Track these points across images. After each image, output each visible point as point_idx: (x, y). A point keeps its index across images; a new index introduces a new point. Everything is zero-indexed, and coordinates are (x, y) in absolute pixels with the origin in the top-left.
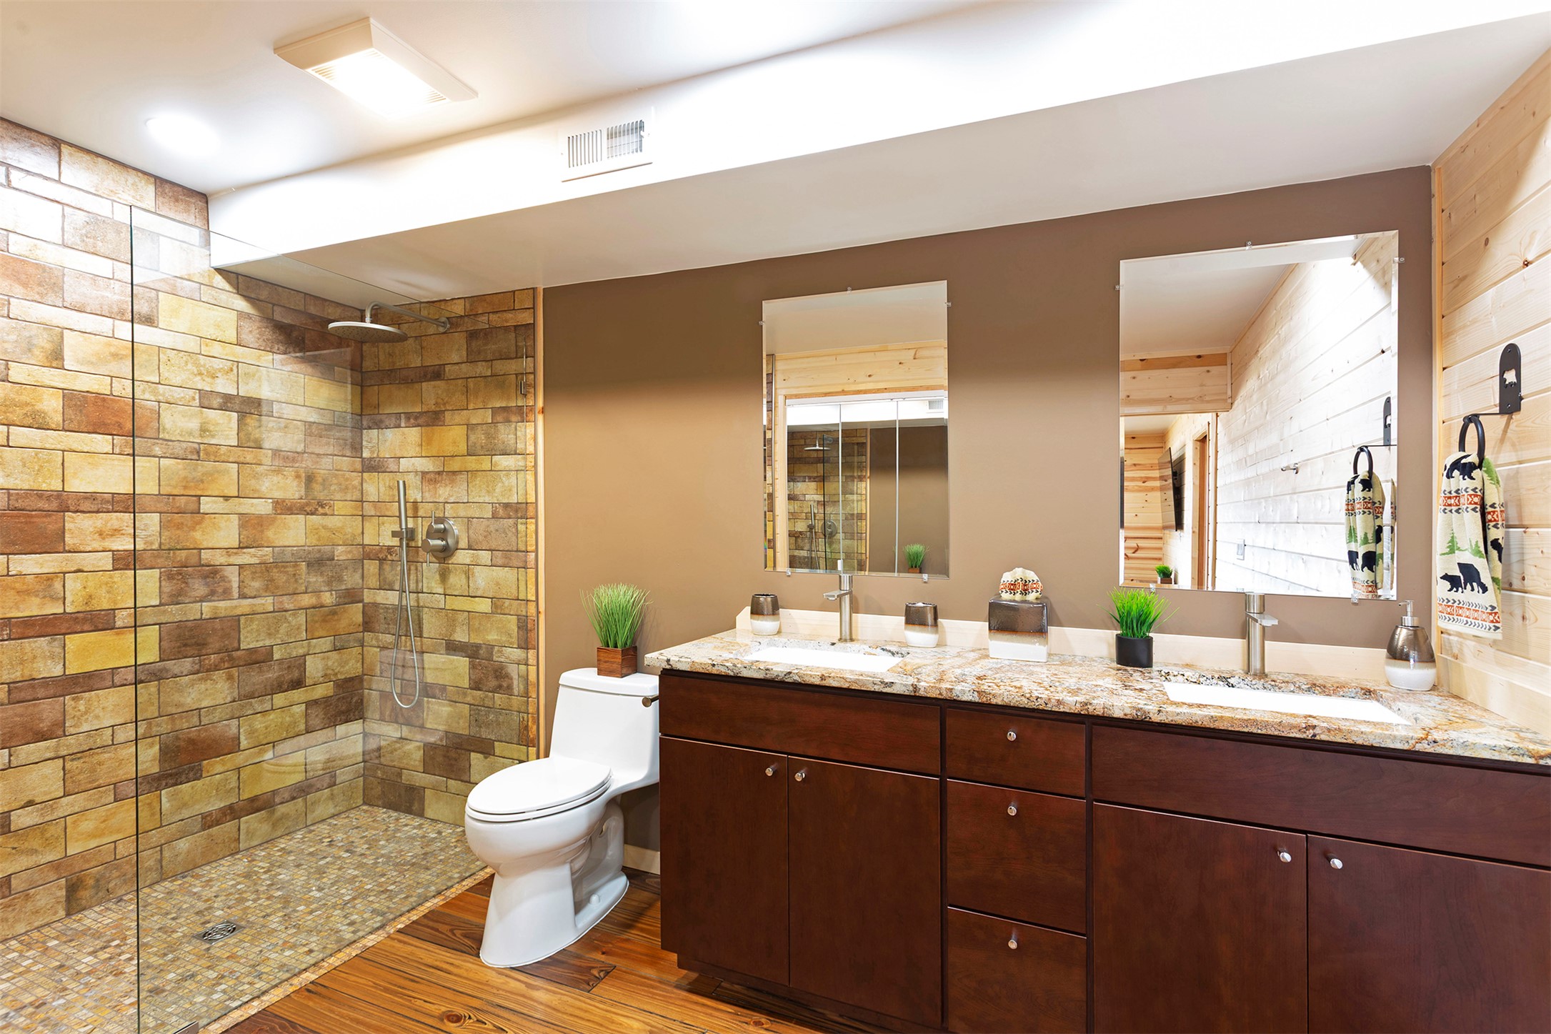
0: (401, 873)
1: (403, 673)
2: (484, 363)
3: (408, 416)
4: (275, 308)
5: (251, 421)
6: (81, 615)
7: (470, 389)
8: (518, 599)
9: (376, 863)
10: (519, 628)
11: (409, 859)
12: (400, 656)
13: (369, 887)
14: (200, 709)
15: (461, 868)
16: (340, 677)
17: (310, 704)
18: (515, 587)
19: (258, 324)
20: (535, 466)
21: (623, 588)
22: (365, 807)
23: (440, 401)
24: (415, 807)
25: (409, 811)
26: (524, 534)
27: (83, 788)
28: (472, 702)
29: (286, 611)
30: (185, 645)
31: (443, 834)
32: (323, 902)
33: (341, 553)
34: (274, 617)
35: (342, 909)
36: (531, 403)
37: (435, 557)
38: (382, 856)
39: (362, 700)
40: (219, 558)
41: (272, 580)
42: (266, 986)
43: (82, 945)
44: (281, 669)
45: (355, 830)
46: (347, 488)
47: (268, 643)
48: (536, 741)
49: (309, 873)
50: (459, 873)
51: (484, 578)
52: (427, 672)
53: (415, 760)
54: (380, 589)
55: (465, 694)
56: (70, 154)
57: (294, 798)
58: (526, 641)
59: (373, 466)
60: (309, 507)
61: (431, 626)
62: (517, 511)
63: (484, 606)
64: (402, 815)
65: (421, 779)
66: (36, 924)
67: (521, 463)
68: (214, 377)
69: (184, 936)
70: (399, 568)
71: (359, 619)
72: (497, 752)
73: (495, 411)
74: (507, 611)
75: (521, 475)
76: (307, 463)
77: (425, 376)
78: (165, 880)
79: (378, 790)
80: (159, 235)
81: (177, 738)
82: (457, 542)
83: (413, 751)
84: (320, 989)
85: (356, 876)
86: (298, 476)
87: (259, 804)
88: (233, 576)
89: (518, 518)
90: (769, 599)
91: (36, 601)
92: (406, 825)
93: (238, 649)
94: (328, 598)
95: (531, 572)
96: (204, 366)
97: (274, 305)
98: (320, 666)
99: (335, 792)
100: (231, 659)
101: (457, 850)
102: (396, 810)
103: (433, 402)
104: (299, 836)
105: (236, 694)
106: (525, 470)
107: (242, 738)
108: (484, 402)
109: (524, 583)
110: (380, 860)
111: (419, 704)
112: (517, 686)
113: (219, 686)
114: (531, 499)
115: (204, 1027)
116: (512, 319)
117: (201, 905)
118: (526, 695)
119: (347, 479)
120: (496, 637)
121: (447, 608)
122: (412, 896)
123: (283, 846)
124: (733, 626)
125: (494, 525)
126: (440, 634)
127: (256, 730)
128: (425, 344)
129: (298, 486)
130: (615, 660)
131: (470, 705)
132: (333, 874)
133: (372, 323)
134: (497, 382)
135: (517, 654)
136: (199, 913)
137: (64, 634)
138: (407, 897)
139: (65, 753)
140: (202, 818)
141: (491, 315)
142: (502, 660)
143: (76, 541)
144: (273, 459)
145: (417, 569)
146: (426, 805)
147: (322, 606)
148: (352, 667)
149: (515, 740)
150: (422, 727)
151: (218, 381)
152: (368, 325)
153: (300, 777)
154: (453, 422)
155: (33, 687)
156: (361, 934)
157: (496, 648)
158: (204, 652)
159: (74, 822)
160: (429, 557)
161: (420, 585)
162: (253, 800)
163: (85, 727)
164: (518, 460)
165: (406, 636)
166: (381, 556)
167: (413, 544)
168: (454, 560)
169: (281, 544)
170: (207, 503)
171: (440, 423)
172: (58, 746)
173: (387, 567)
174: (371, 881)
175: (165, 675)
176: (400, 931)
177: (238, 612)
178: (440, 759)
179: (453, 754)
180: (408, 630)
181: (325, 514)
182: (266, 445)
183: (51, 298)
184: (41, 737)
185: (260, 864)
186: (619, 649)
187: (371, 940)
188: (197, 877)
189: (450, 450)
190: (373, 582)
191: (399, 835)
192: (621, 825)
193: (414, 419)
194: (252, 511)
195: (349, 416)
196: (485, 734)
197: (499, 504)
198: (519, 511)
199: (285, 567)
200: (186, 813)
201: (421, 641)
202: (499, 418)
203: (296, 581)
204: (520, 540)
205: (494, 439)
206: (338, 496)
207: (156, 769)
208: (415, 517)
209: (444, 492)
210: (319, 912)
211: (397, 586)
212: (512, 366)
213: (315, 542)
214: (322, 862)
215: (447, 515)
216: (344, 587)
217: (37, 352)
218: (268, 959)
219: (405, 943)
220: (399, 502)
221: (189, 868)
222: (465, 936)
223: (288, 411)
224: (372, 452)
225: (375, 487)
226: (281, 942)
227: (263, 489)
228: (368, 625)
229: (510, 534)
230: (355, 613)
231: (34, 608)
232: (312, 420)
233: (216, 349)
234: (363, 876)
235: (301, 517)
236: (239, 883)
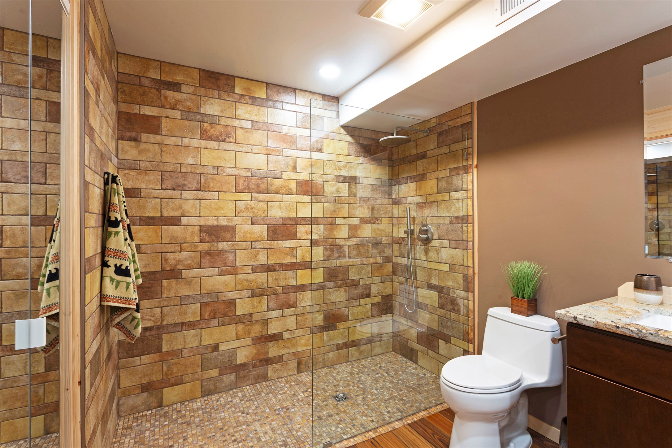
0: (409, 391)
1: (409, 296)
2: (445, 147)
3: (411, 177)
4: (361, 138)
5: (353, 186)
6: (301, 263)
7: (438, 161)
8: (463, 266)
9: (398, 383)
10: (463, 280)
11: (412, 385)
12: (407, 288)
13: (395, 395)
14: (336, 302)
15: (436, 398)
16: (384, 294)
17: (373, 305)
18: (461, 259)
19: (355, 146)
20: (473, 196)
21: (527, 264)
22: (393, 353)
23: (425, 169)
24: (414, 358)
25: (411, 359)
26: (466, 232)
27: (301, 327)
28: (440, 314)
29: (364, 265)
30: (331, 276)
31: (427, 376)
32: (377, 396)
33: (384, 240)
34: (360, 267)
35: (385, 403)
36: (470, 163)
37: (423, 243)
38: (401, 380)
39: (392, 305)
40: (342, 242)
41: (360, 252)
42: (356, 433)
43: (300, 387)
44: (363, 289)
45: (389, 363)
46: (386, 212)
47: (358, 277)
48: (473, 341)
49: (372, 380)
50: (434, 400)
51: (445, 254)
52: (419, 297)
53: (414, 337)
54: (399, 257)
55: (436, 310)
56: (299, 93)
57: (367, 344)
58: (468, 287)
59: (396, 202)
60: (373, 221)
61: (421, 275)
62: (462, 220)
63: (446, 268)
64: (408, 361)
65: (416, 346)
66: (289, 374)
67: (465, 195)
68: (340, 169)
69: (330, 395)
70: (407, 248)
71: (391, 269)
72: (452, 342)
73: (451, 170)
74: (457, 271)
75: (465, 201)
76: (372, 202)
77: (418, 158)
78: (325, 367)
79: (398, 347)
80: (324, 117)
81: (329, 313)
82: (433, 236)
83: (414, 333)
84: (376, 443)
85: (390, 387)
86: (368, 208)
87: (354, 344)
88: (346, 249)
89: (463, 224)
90: (653, 279)
91: (289, 257)
92: (410, 366)
93: (348, 279)
94: (379, 260)
95: (470, 252)
96: (337, 165)
97: (360, 137)
98: (376, 289)
99: (382, 344)
100: (346, 283)
101: (433, 387)
102: (406, 357)
103: (422, 169)
104: (369, 360)
105: (347, 298)
106: (467, 198)
107: (350, 316)
108: (446, 166)
109: (466, 257)
110: (400, 382)
111: (416, 311)
112: (463, 310)
113: (342, 294)
114: (470, 213)
115: (334, 444)
116: (459, 122)
117: (336, 383)
118: (468, 315)
119: (386, 208)
120: (451, 284)
121: (428, 267)
122: (414, 406)
123: (363, 363)
124: (615, 294)
125: (451, 227)
126: (425, 280)
127: (354, 313)
128: (418, 143)
129: (368, 212)
130: (523, 306)
131: (439, 316)
132: (381, 384)
133: (396, 135)
134: (453, 155)
135: (462, 294)
136: (335, 386)
137: (297, 270)
138: (411, 406)
139: (297, 313)
140: (337, 346)
141: (449, 122)
142: (455, 296)
143: (300, 236)
144: (360, 201)
145: (414, 248)
146: (418, 359)
147: (377, 263)
148: (388, 291)
149: (462, 338)
150: (417, 322)
151: (342, 171)
152: (395, 136)
153: (370, 335)
154: (431, 178)
155: (288, 288)
156: (392, 419)
157: (452, 290)
158: (337, 280)
159: (299, 339)
160: (420, 243)
161: (416, 256)
162: (353, 341)
163: (302, 305)
164: (463, 194)
165: (410, 279)
166: (399, 241)
167: (413, 237)
168: (431, 244)
169: (362, 236)
170: (338, 220)
171: (425, 179)
172: (295, 311)
173: (402, 247)
174: (396, 392)
175: (325, 288)
176: (409, 424)
177: (348, 264)
178: (425, 339)
179: (431, 338)
180: (411, 277)
181: (378, 224)
182: (358, 196)
183: (294, 147)
184: (291, 307)
185: (355, 370)
186: (526, 299)
187: (397, 425)
188: (335, 369)
189: (429, 191)
190: (396, 253)
191: (407, 371)
192: (527, 404)
193: (414, 179)
194: (353, 223)
195: (387, 181)
196: (446, 331)
197: (453, 216)
198: (464, 220)
199: (364, 246)
200: (332, 343)
201: (416, 282)
202: (453, 173)
203: (368, 252)
204: (464, 235)
205: (451, 184)
206: (383, 216)
207: (322, 324)
208: (414, 224)
209: (427, 212)
210: (376, 401)
211: (406, 256)
212: (460, 146)
213: (375, 236)
214: (377, 376)
215: (428, 223)
216: (385, 255)
217: (289, 167)
218: (357, 418)
219: (412, 433)
220: (407, 217)
221: (332, 365)
222: (440, 440)
223: (365, 181)
224: (396, 196)
225: (397, 211)
226: (362, 411)
227: (357, 214)
228: (394, 273)
229: (459, 232)
230: (389, 267)
231: (289, 260)
232: (373, 183)
233: (341, 158)
234: (393, 388)
235: (370, 225)
236: (348, 376)
